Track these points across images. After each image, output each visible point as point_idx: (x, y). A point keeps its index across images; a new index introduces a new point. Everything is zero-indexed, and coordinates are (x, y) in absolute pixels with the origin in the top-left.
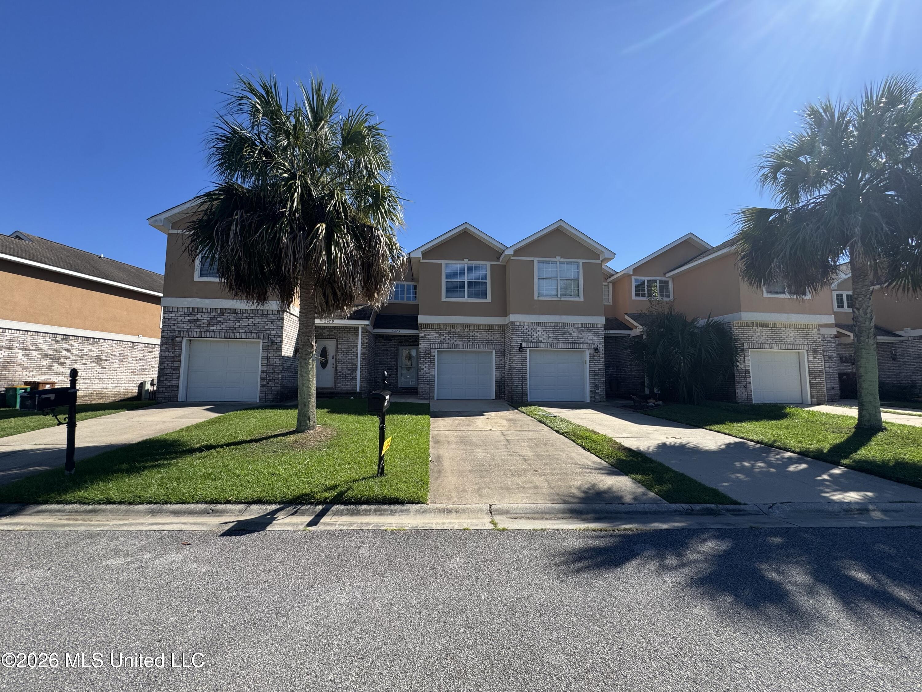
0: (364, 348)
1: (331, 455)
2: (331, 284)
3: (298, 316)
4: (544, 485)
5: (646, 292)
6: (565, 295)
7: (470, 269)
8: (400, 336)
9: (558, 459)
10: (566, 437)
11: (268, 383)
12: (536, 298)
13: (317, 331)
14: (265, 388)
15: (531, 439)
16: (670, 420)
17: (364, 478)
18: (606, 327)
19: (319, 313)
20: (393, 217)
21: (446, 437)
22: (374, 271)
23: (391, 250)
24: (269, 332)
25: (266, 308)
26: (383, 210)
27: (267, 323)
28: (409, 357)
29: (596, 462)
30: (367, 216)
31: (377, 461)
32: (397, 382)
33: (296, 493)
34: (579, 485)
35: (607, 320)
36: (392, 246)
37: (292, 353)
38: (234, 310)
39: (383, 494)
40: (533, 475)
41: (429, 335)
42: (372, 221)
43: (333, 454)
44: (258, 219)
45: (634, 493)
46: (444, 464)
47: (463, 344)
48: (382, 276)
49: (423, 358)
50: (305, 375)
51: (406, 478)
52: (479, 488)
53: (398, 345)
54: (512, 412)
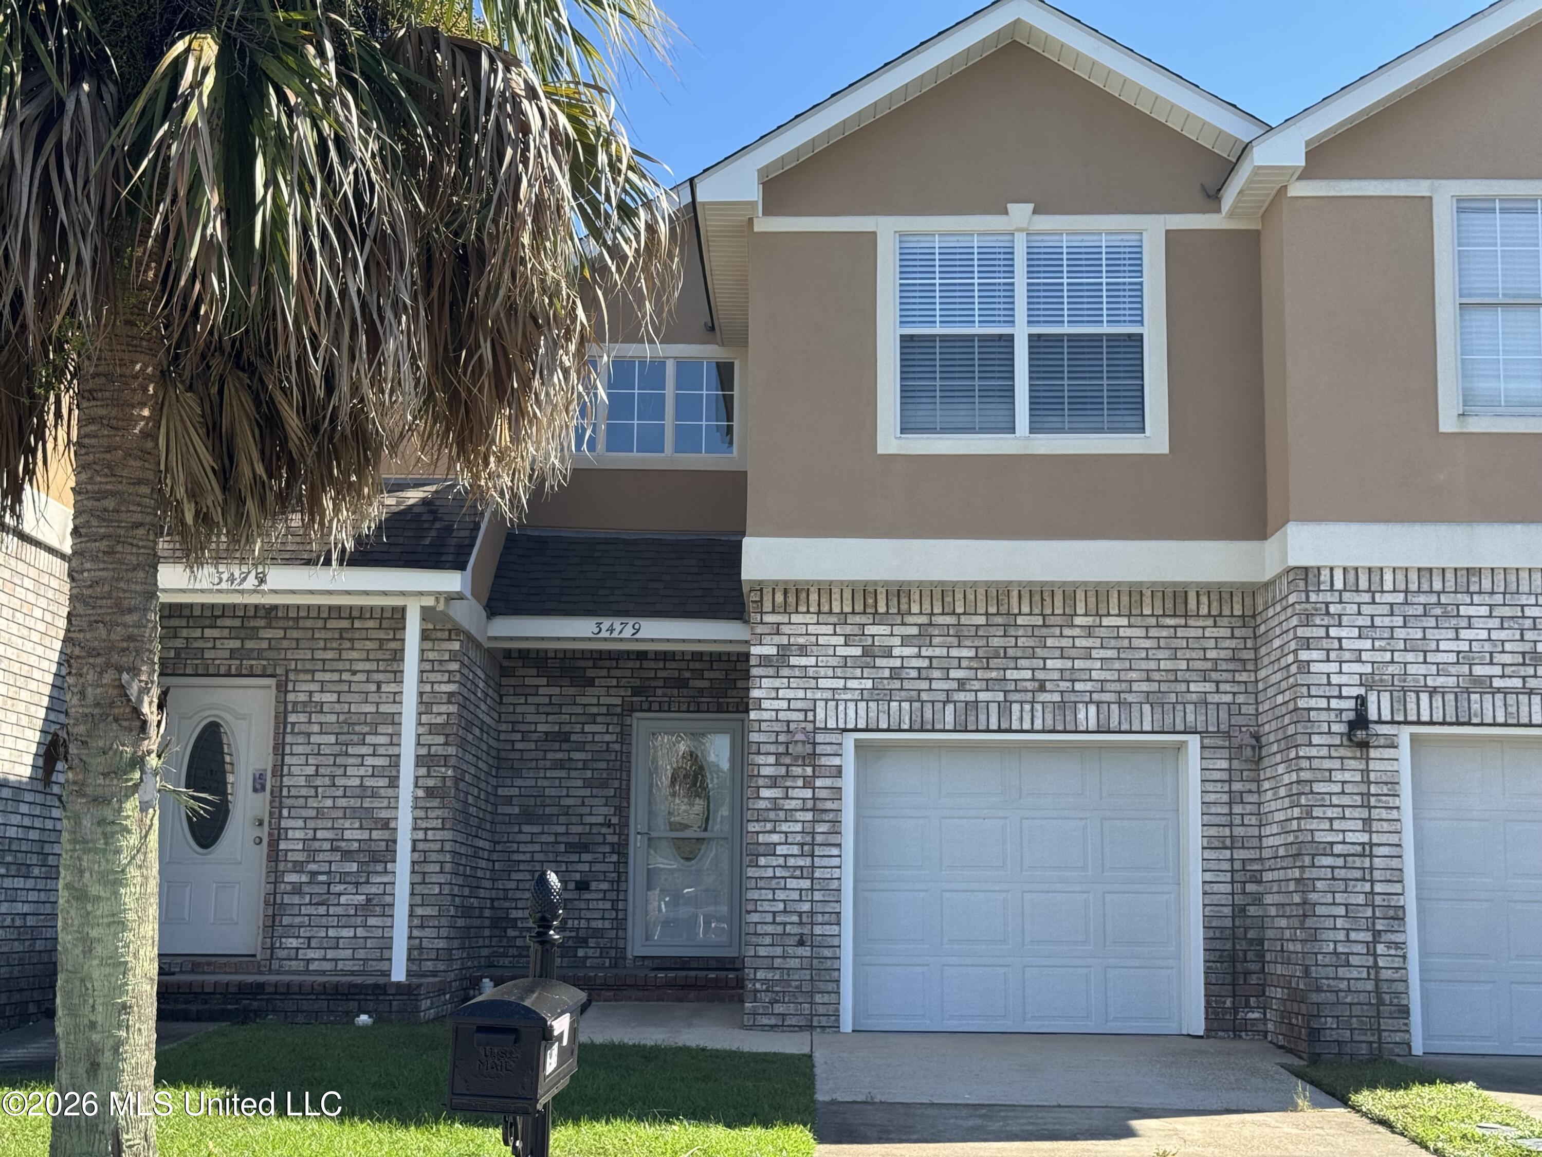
0: (433, 729)
2: (251, 370)
3: (68, 551)
7: (1042, 260)
8: (642, 655)
12: (1448, 424)
13: (170, 633)
19: (180, 531)
22: (492, 291)
23: (583, 173)
28: (694, 778)
32: (620, 924)
36: (591, 151)
37: (29, 759)
41: (803, 651)
42: (479, 10)
47: (1004, 707)
48: (537, 324)
49: (774, 782)
50: (95, 889)
53: (629, 710)
54: (1310, 1115)
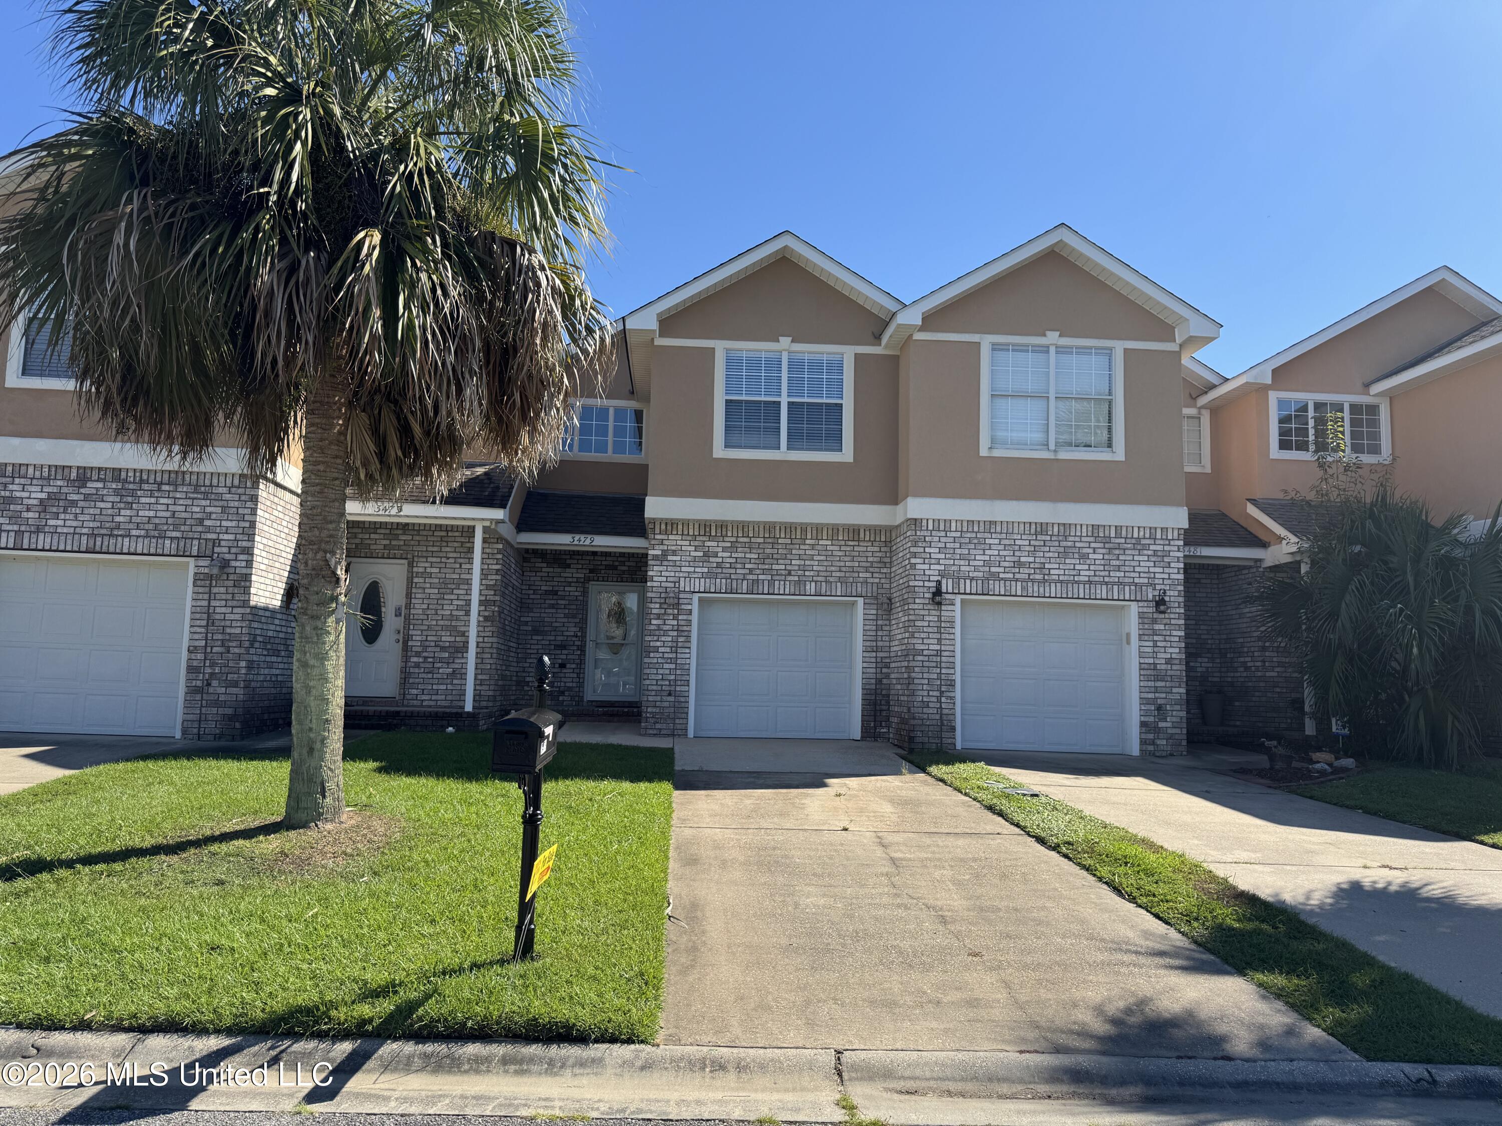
0: (488, 587)
1: (382, 895)
2: (396, 402)
3: (299, 491)
4: (999, 996)
5: (1311, 438)
6: (1070, 444)
7: (795, 366)
8: (594, 553)
9: (1040, 923)
10: (1066, 856)
11: (209, 685)
12: (984, 452)
13: (352, 536)
14: (198, 697)
15: (962, 860)
16: (1375, 814)
17: (475, 966)
18: (1191, 537)
19: (358, 483)
20: (576, 214)
21: (717, 847)
22: (521, 367)
23: (568, 309)
24: (214, 536)
25: (207, 466)
26: (546, 195)
27: (208, 510)
28: (619, 615)
29: (1152, 934)
30: (500, 210)
31: (514, 915)
32: (581, 685)
33: (278, 1005)
34: (1099, 999)
35: (1192, 518)
36: (572, 299)
37: (280, 597)
38: (116, 474)
39: (528, 1011)
40: (967, 968)
41: (674, 553)
42: (516, 224)
43: (387, 894)
44: (191, 214)
45: (1262, 1027)
46: (708, 928)
47: (771, 583)
48: (543, 384)
49: (658, 616)
50: (312, 662)
51: (597, 968)
52: (808, 1002)
53: (587, 580)
54: (908, 777)
